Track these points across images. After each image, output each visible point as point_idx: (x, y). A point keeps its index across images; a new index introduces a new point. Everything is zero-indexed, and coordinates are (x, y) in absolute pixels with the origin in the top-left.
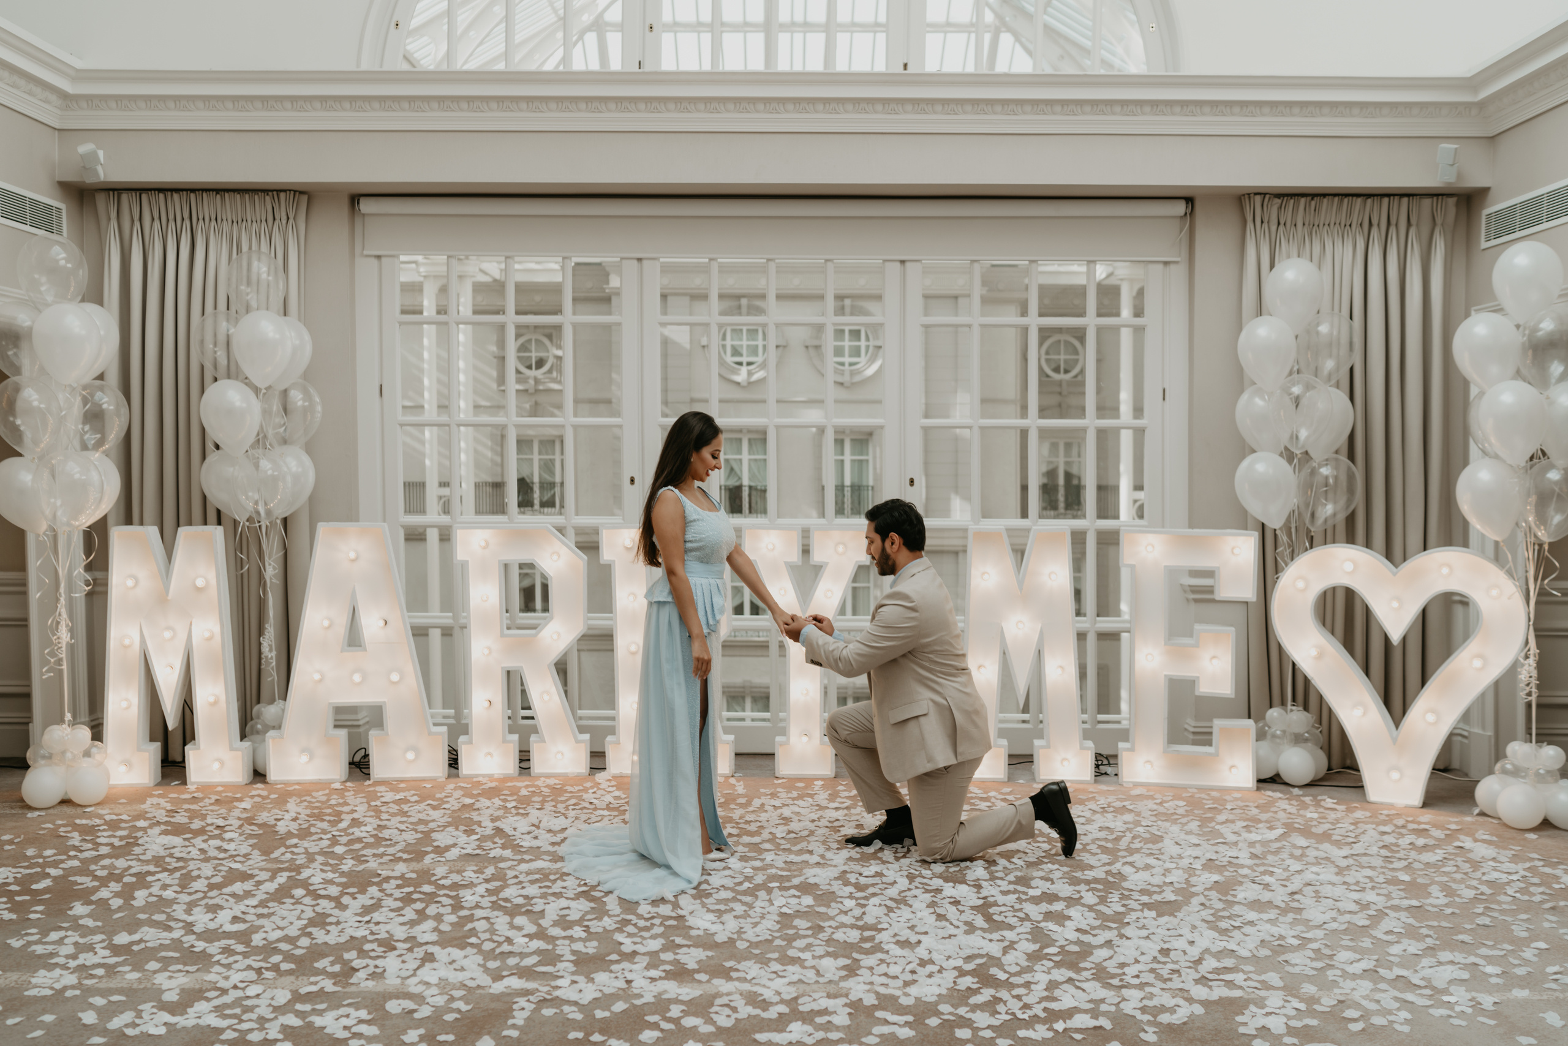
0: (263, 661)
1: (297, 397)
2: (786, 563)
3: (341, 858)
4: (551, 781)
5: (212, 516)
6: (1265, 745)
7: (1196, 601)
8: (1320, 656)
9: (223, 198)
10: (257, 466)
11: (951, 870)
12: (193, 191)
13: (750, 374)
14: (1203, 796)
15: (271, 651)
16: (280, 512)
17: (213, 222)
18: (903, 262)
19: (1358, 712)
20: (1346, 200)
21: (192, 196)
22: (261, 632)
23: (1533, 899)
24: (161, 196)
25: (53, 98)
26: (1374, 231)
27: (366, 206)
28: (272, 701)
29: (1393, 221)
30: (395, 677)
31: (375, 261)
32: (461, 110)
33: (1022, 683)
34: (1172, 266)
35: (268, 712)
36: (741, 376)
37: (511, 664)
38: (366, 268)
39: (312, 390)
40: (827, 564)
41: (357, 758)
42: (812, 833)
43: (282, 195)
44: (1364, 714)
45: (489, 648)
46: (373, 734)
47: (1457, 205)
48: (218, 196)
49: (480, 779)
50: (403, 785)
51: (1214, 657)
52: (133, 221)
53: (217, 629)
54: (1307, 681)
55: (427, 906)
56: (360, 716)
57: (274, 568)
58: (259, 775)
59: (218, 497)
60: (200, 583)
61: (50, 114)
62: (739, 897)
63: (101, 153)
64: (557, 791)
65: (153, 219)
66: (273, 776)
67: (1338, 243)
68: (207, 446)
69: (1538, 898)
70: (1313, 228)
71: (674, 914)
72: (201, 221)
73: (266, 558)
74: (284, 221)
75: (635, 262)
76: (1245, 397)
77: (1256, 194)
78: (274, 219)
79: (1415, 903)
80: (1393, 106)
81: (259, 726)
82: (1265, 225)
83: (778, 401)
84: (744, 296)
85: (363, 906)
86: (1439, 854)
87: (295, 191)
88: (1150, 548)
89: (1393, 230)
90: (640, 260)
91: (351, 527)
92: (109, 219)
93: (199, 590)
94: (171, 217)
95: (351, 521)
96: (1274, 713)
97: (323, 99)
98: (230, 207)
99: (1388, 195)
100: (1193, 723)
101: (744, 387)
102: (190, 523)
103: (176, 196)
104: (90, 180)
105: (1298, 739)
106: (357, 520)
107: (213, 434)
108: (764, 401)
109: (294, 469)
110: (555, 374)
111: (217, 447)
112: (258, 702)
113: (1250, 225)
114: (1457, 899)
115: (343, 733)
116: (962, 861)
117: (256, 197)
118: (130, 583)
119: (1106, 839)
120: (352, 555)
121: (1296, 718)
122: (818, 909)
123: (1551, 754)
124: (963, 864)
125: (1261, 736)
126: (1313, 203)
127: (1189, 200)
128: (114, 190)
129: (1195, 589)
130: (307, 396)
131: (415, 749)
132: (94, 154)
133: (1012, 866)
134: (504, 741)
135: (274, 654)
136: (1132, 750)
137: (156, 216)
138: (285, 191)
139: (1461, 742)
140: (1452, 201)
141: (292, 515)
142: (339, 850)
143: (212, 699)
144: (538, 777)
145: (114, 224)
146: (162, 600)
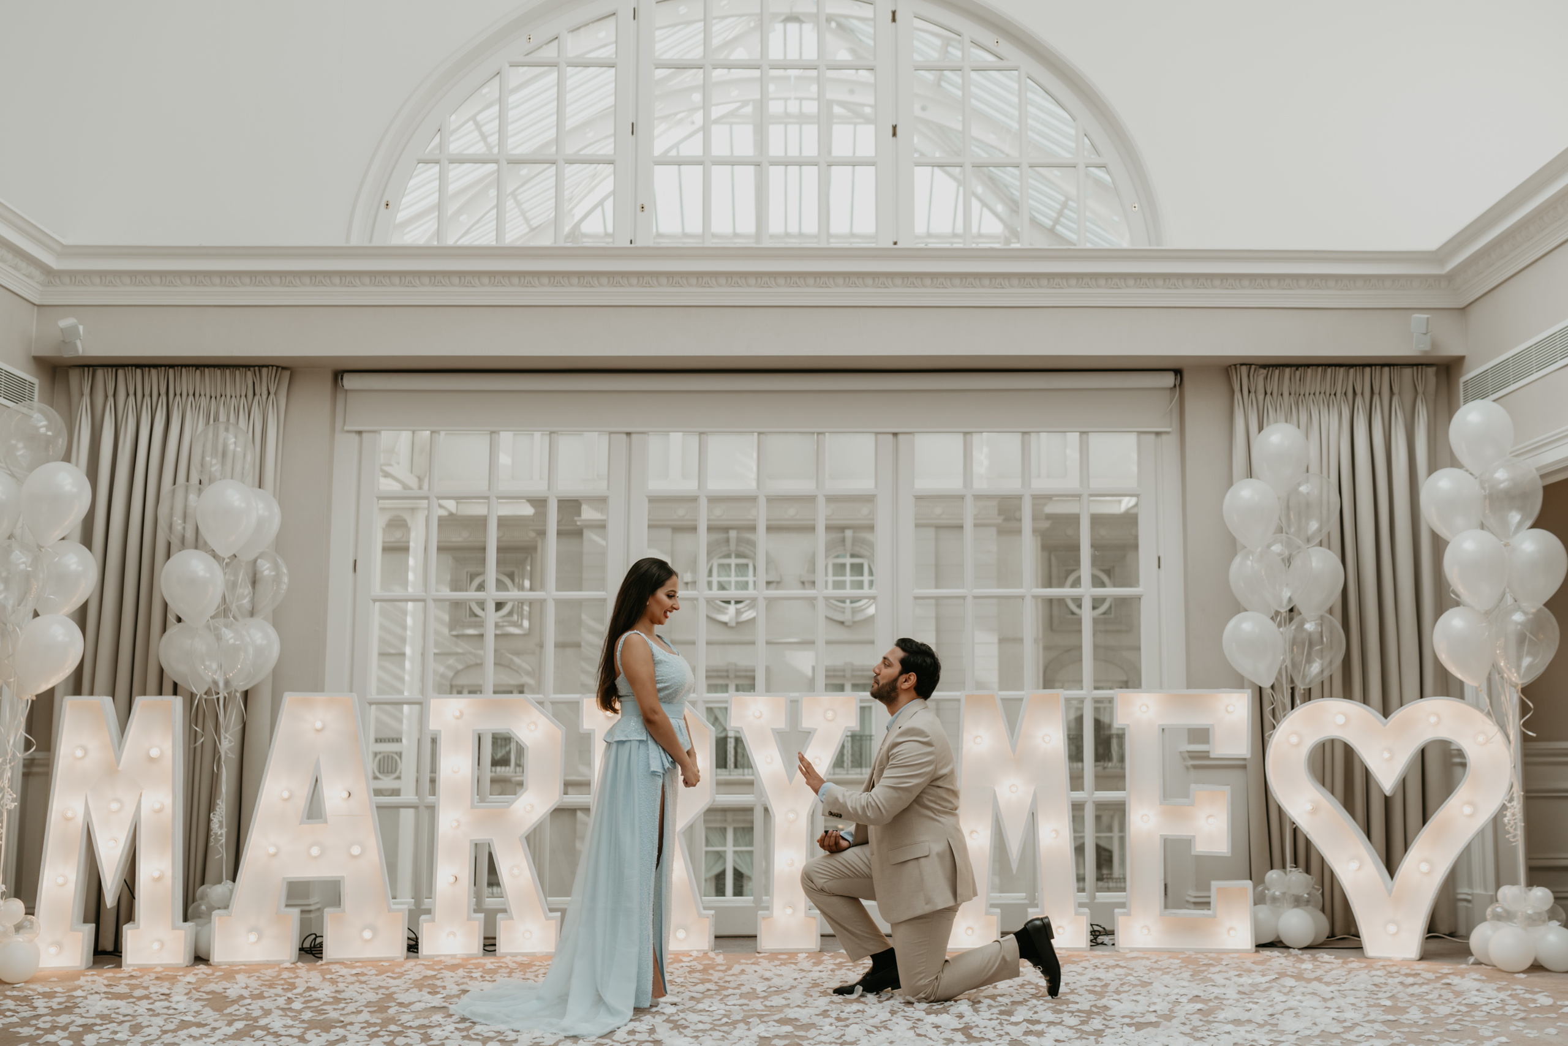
0: (212, 839)
1: (266, 569)
2: (772, 729)
3: (300, 1012)
4: (519, 959)
5: (168, 686)
6: (1264, 911)
7: (1195, 767)
8: (1315, 811)
9: (202, 374)
10: (219, 638)
11: (934, 1008)
12: (172, 366)
13: (738, 613)
14: (1199, 956)
15: (221, 827)
16: (241, 685)
17: (191, 398)
18: (895, 434)
19: (1354, 865)
20: (1329, 370)
21: (171, 371)
22: (211, 808)
23: (1507, 1013)
24: (139, 371)
25: (37, 273)
26: (1359, 399)
27: (350, 382)
28: (219, 881)
29: (1376, 390)
30: (356, 850)
31: (356, 437)
32: (453, 285)
33: (1014, 847)
34: (1164, 437)
35: (215, 891)
36: (729, 615)
37: (480, 836)
38: (346, 444)
39: (280, 561)
40: (815, 730)
41: (307, 945)
42: (793, 987)
43: (264, 370)
44: (1360, 868)
45: (458, 821)
46: (328, 912)
47: (1437, 374)
48: (198, 372)
49: (442, 958)
50: (358, 964)
51: (1210, 816)
52: (106, 397)
53: (168, 801)
54: (1308, 842)
55: (395, 1039)
56: (311, 901)
57: (230, 741)
58: (200, 958)
59: (175, 669)
60: (154, 753)
61: (31, 289)
62: (716, 1028)
63: (81, 328)
64: (524, 967)
65: (128, 395)
66: (216, 957)
67: (1324, 413)
68: (168, 619)
69: (1511, 1012)
70: (1299, 397)
71: (650, 1039)
72: (178, 397)
73: (222, 731)
74: (264, 397)
75: (624, 436)
76: (1237, 560)
77: (1241, 365)
78: (254, 394)
79: (1391, 1017)
80: (1367, 278)
81: (203, 907)
82: (1252, 395)
83: (768, 643)
84: (732, 528)
85: (327, 1041)
86: (1425, 988)
87: (278, 367)
88: (1144, 708)
89: (1376, 398)
90: (628, 434)
91: (318, 697)
92: (82, 395)
93: (151, 760)
94: (147, 392)
95: (317, 691)
96: (1273, 875)
97: (312, 274)
98: (209, 382)
99: (1370, 365)
100: (1193, 893)
101: (732, 628)
102: (144, 693)
103: (154, 372)
104: (67, 354)
105: (1297, 902)
106: (322, 690)
107: (175, 608)
108: (753, 643)
109: (259, 642)
110: (515, 617)
111: (179, 620)
112: (203, 883)
113: (1237, 395)
114: (1433, 1015)
115: (295, 912)
116: (946, 1001)
117: (237, 372)
118: (79, 753)
119: (1095, 986)
120: (319, 725)
121: (1295, 880)
122: (797, 1033)
123: (1541, 896)
124: (947, 1004)
125: (1259, 900)
126: (1298, 373)
127: (1178, 372)
128: (89, 366)
129: (1193, 756)
130: (276, 567)
131: (373, 928)
132: (75, 328)
133: (997, 1004)
134: (469, 919)
135: (224, 831)
136: (1128, 914)
137: (131, 391)
138: (267, 366)
139: (1467, 907)
140: (1431, 371)
141: (252, 688)
142: (297, 1005)
143: (156, 874)
144: (504, 956)
145: (86, 400)
146: (111, 771)
